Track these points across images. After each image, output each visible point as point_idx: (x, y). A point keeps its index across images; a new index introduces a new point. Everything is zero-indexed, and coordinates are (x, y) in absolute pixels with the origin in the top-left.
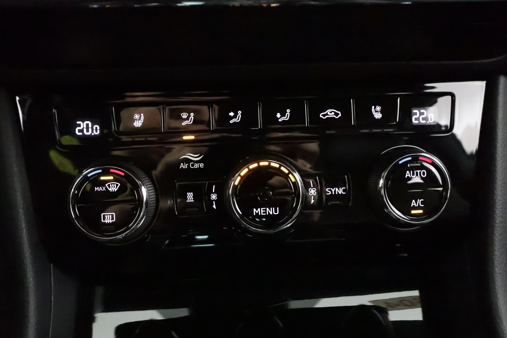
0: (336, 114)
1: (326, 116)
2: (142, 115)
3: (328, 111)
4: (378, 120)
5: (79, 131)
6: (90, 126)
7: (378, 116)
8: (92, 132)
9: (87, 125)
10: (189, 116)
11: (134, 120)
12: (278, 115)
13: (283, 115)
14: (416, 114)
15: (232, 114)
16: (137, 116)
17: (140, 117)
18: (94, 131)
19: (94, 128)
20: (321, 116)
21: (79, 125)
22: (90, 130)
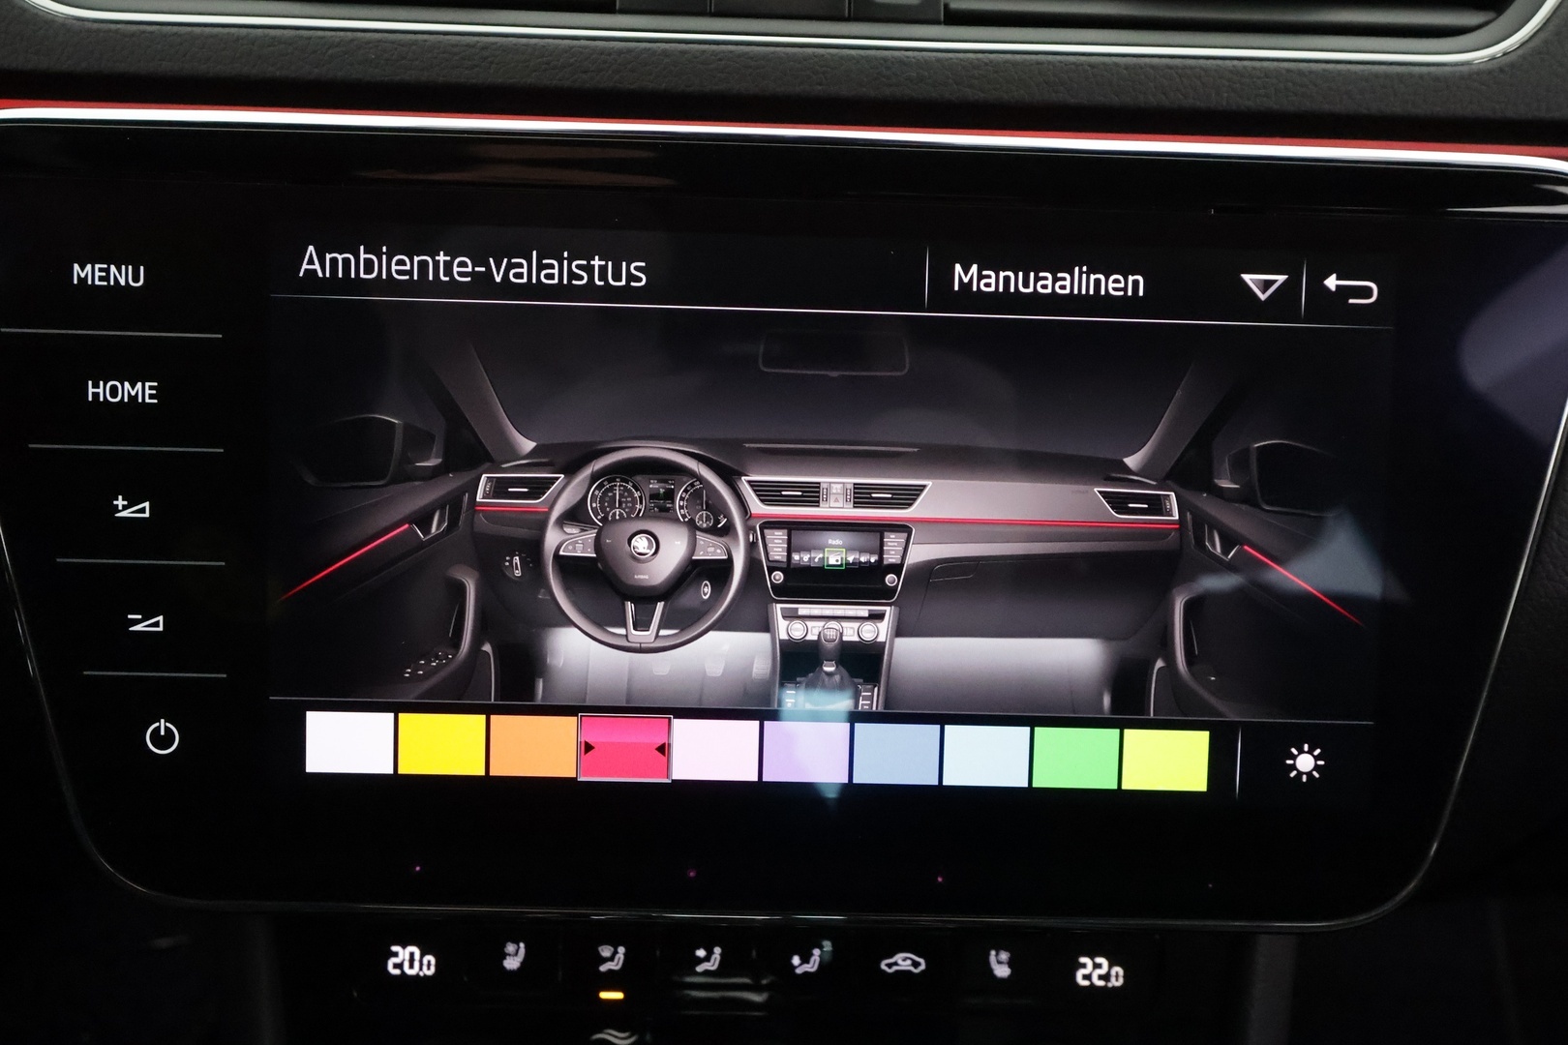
0: (916, 964)
8: (421, 969)
13: (805, 960)
14: (1084, 966)
17: (517, 951)
19: (425, 961)
20: (883, 966)
21: (396, 955)
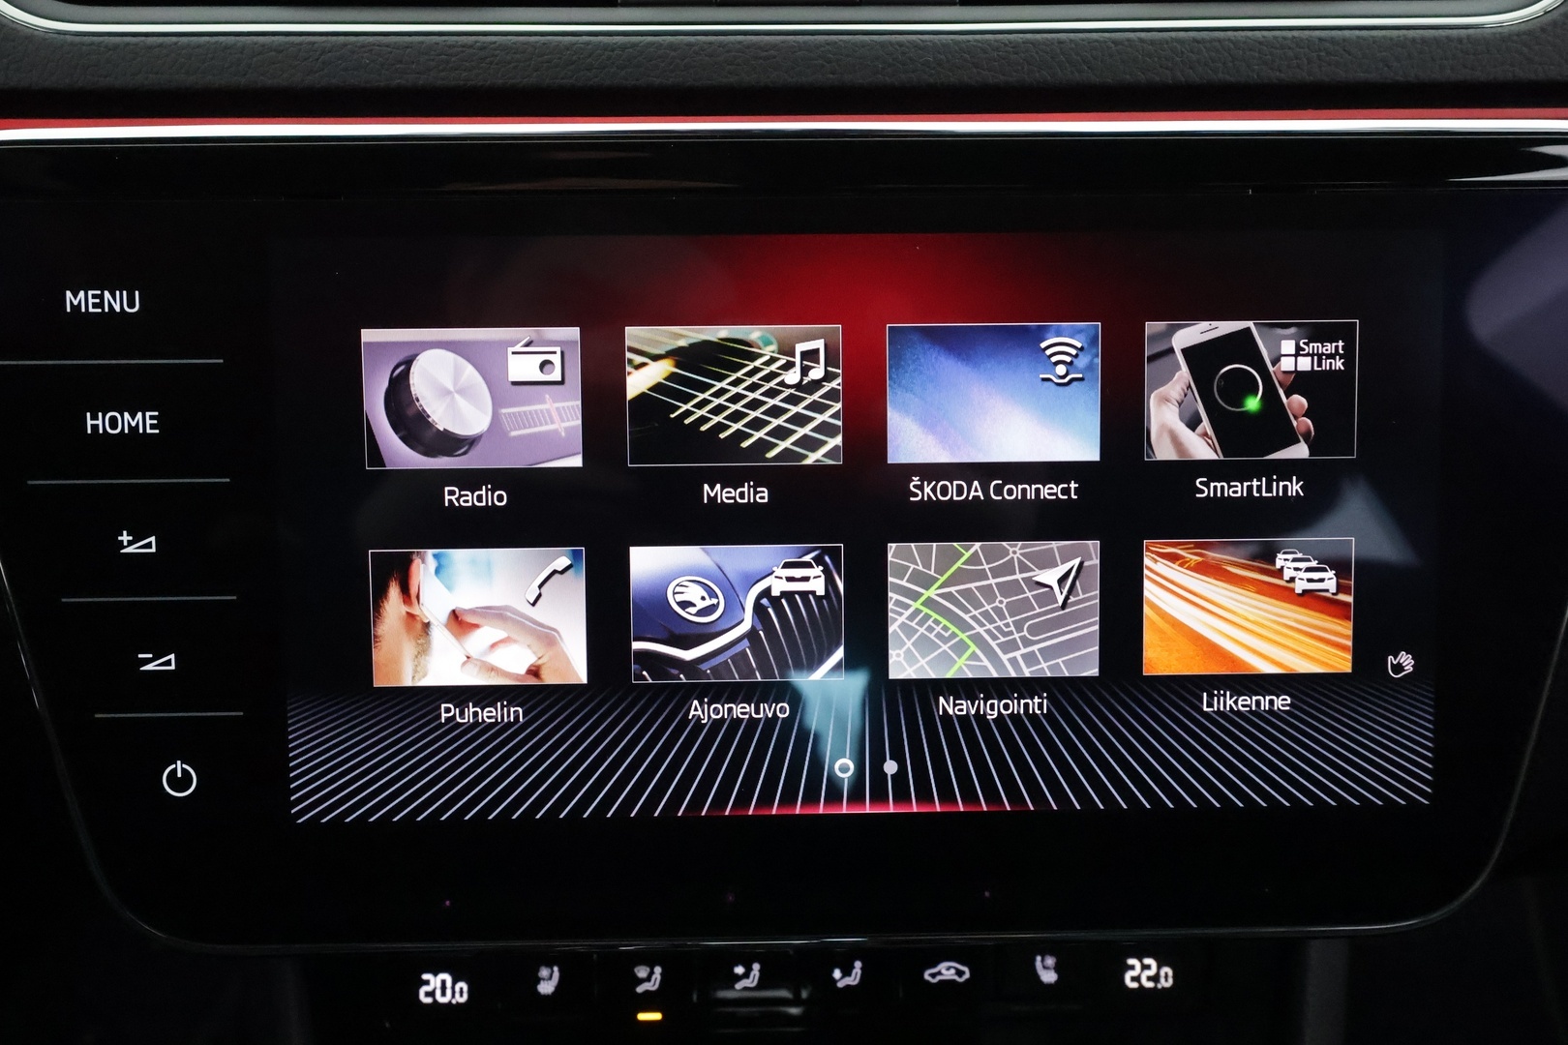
0: (960, 973)
1: (939, 978)
2: (556, 969)
3: (942, 967)
5: (428, 994)
6: (449, 984)
7: (1049, 977)
9: (444, 982)
10: (652, 973)
11: (538, 980)
12: (837, 974)
15: (739, 970)
16: (544, 972)
17: (551, 975)
20: (927, 977)
22: (449, 992)
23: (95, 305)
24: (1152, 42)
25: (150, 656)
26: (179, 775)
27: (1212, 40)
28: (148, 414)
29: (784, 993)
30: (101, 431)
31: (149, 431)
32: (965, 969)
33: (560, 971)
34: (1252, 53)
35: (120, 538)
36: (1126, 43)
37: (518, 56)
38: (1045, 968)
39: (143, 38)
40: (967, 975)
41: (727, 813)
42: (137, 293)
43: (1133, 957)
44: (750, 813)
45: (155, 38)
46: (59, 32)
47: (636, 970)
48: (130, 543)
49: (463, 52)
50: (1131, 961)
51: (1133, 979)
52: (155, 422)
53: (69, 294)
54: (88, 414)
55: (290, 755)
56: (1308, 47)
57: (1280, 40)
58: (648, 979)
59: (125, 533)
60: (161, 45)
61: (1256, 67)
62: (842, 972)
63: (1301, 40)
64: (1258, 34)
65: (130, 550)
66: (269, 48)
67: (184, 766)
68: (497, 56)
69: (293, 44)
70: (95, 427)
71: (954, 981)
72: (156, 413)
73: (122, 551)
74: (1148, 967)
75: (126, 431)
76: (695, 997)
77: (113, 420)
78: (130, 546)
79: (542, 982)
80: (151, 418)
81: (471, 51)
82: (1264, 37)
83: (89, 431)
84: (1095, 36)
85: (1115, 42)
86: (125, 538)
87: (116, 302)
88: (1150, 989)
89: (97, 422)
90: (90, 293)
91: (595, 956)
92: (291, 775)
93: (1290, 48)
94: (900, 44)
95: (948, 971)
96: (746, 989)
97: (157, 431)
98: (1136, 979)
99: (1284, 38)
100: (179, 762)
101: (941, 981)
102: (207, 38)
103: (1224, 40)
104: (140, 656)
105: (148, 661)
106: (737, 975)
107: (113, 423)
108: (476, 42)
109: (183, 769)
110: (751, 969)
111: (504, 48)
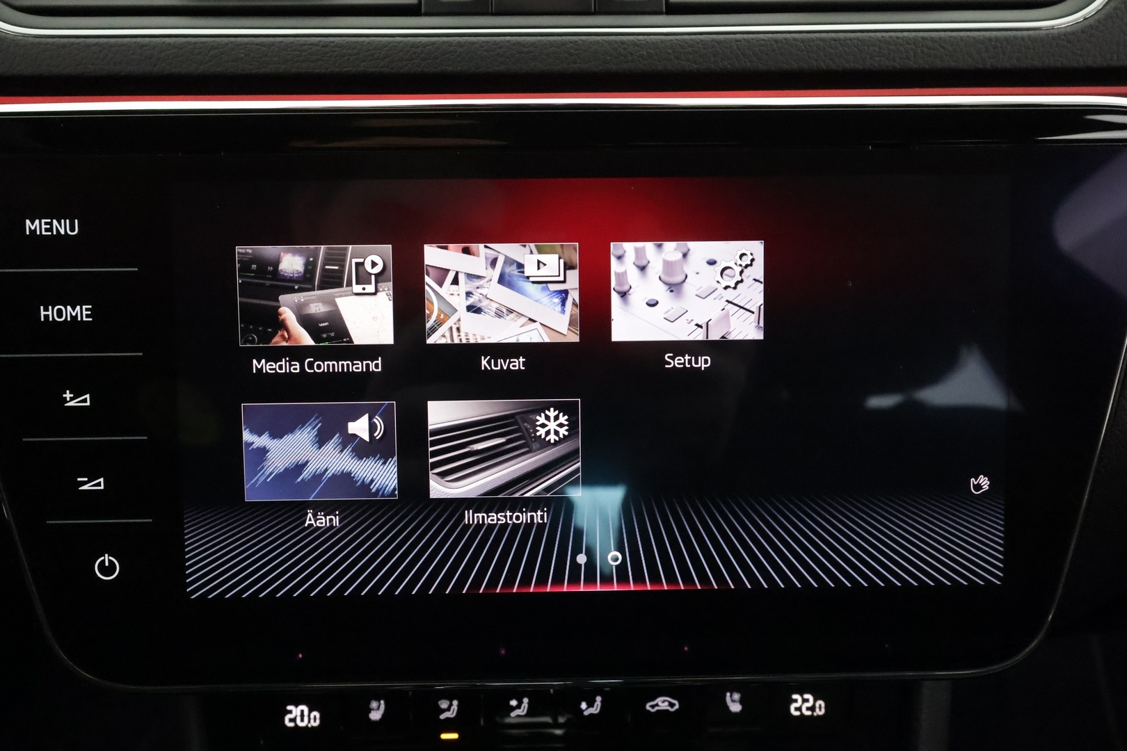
0: (672, 705)
1: (656, 708)
2: (382, 702)
3: (659, 700)
4: (736, 714)
7: (736, 708)
10: (451, 705)
11: (370, 710)
12: (584, 706)
15: (514, 703)
16: (374, 704)
17: (379, 707)
18: (312, 721)
20: (648, 708)
23: (46, 230)
24: (803, 41)
25: (86, 479)
26: (107, 564)
27: (846, 39)
28: (84, 307)
29: (548, 719)
30: (51, 319)
31: (85, 319)
32: (676, 702)
33: (386, 704)
34: (875, 48)
35: (64, 396)
36: (784, 41)
37: (349, 51)
38: (733, 701)
39: (83, 39)
40: (677, 707)
41: (498, 591)
42: (76, 221)
43: (796, 693)
44: (514, 591)
45: (92, 39)
46: (24, 35)
47: (439, 703)
48: (72, 399)
49: (311, 48)
50: (795, 696)
51: (797, 709)
52: (90, 313)
53: (28, 222)
54: (42, 307)
55: (186, 550)
56: (914, 43)
57: (895, 39)
58: (448, 709)
59: (68, 392)
60: (96, 44)
61: (877, 58)
62: (587, 704)
63: (910, 39)
64: (878, 34)
65: (72, 404)
66: (174, 46)
67: (110, 558)
68: (335, 51)
69: (189, 43)
70: (46, 317)
71: (667, 710)
72: (90, 307)
73: (66, 405)
74: (807, 700)
75: (69, 319)
76: (482, 722)
77: (60, 312)
78: (72, 401)
79: (372, 712)
80: (87, 310)
81: (317, 48)
82: (883, 37)
83: (42, 320)
84: (761, 36)
85: (776, 41)
86: (68, 395)
87: (62, 227)
88: (808, 716)
89: (48, 313)
90: (43, 221)
91: (410, 693)
92: (187, 564)
93: (901, 45)
94: (623, 43)
95: (662, 703)
96: (518, 716)
97: (91, 319)
98: (799, 709)
99: (898, 38)
100: (106, 555)
101: (658, 711)
102: (129, 39)
103: (854, 39)
104: (79, 479)
105: (84, 483)
106: (512, 706)
107: (60, 313)
108: (321, 41)
109: (109, 560)
110: (522, 702)
111: (341, 46)
